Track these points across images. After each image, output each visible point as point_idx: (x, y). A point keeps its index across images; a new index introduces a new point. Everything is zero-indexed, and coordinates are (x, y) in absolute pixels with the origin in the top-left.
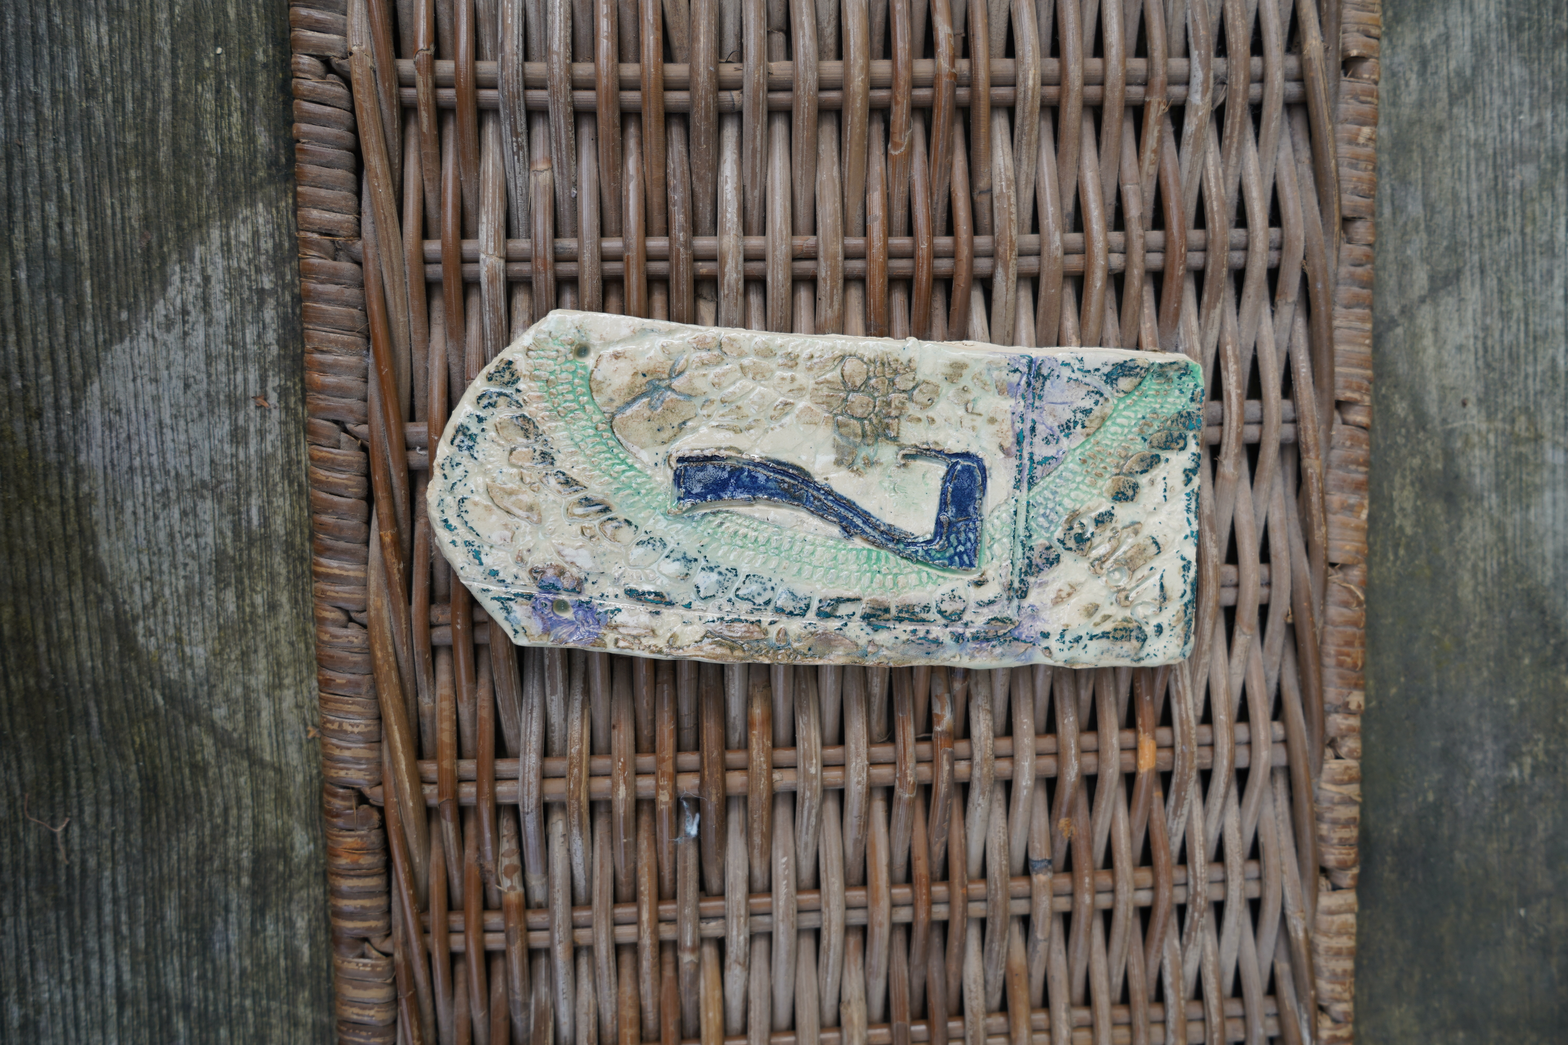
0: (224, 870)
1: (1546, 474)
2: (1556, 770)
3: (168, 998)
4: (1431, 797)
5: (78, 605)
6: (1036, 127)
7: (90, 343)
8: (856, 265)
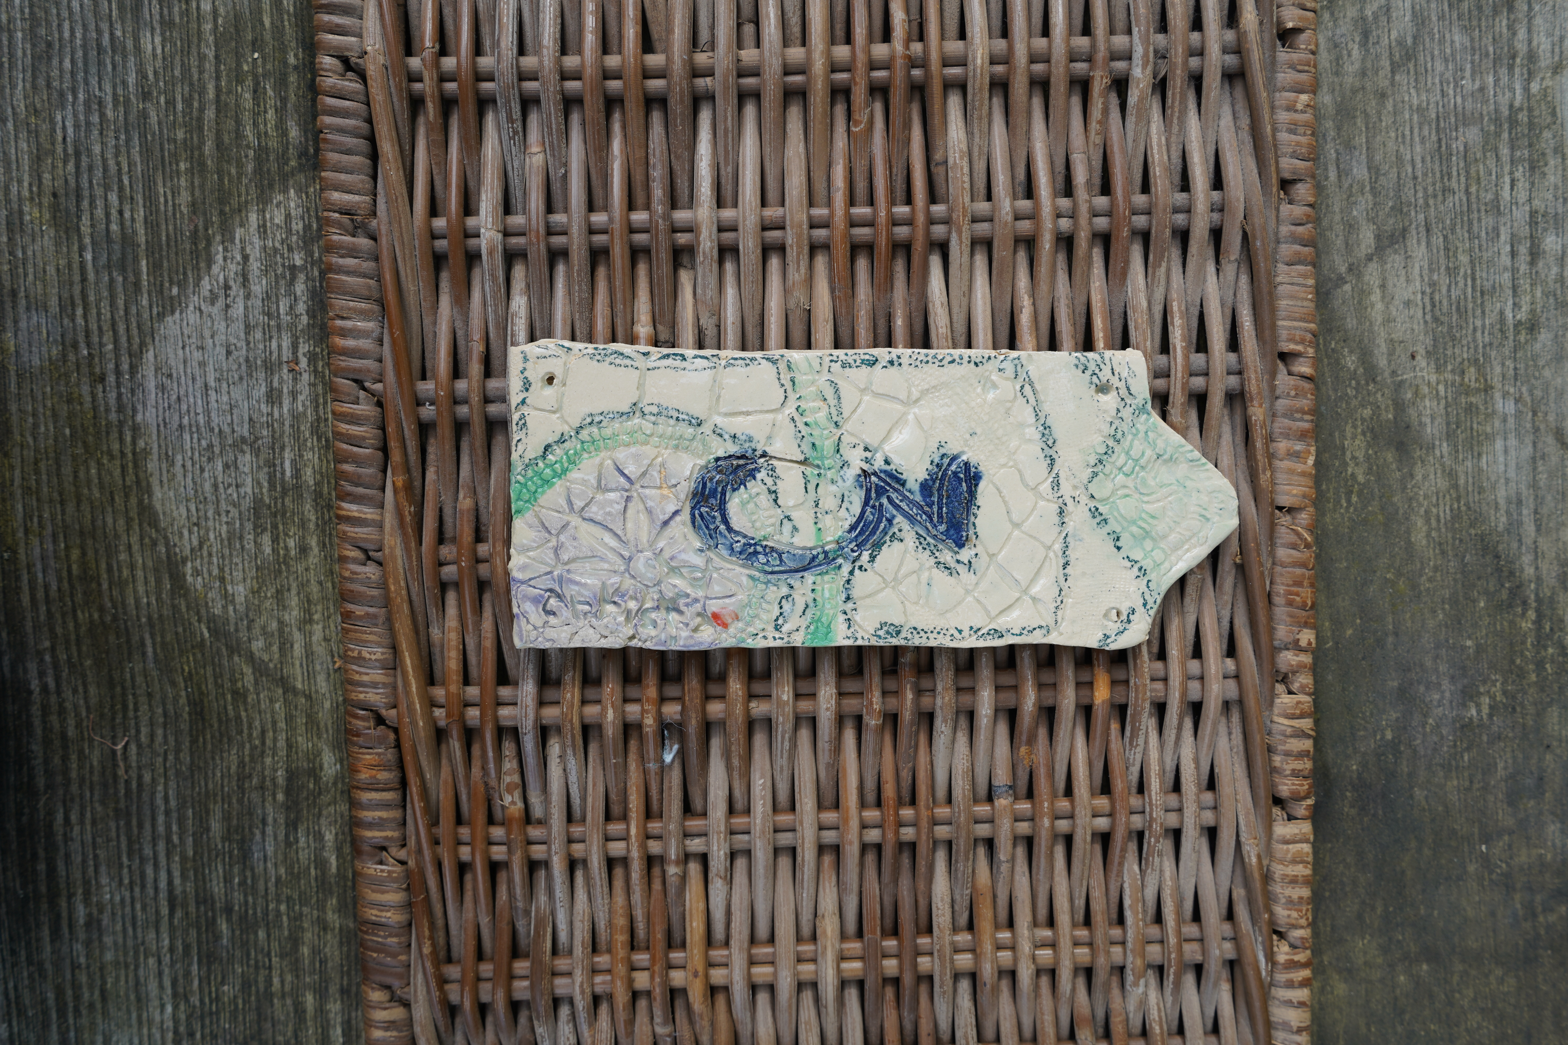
0: (262, 787)
1: (1497, 423)
2: (1514, 709)
3: (213, 902)
4: (1389, 735)
5: (136, 547)
6: (987, 102)
7: (146, 315)
8: (821, 234)
